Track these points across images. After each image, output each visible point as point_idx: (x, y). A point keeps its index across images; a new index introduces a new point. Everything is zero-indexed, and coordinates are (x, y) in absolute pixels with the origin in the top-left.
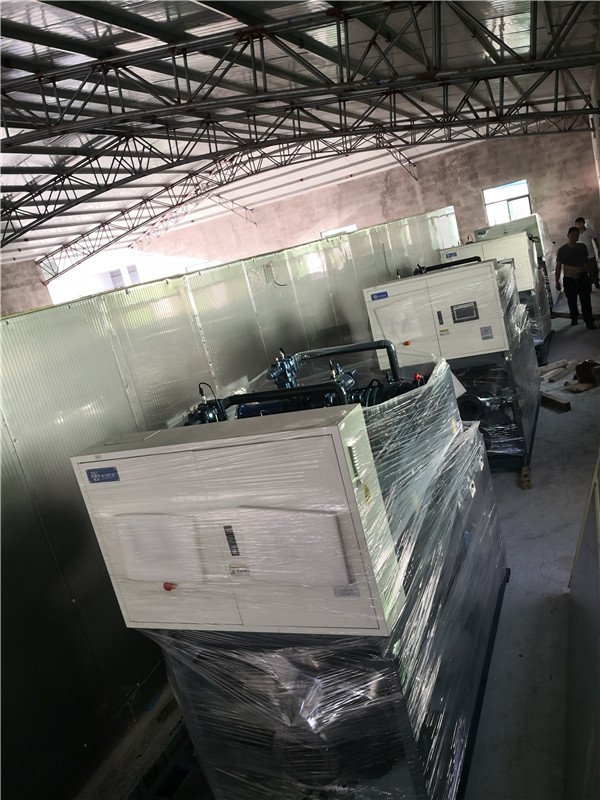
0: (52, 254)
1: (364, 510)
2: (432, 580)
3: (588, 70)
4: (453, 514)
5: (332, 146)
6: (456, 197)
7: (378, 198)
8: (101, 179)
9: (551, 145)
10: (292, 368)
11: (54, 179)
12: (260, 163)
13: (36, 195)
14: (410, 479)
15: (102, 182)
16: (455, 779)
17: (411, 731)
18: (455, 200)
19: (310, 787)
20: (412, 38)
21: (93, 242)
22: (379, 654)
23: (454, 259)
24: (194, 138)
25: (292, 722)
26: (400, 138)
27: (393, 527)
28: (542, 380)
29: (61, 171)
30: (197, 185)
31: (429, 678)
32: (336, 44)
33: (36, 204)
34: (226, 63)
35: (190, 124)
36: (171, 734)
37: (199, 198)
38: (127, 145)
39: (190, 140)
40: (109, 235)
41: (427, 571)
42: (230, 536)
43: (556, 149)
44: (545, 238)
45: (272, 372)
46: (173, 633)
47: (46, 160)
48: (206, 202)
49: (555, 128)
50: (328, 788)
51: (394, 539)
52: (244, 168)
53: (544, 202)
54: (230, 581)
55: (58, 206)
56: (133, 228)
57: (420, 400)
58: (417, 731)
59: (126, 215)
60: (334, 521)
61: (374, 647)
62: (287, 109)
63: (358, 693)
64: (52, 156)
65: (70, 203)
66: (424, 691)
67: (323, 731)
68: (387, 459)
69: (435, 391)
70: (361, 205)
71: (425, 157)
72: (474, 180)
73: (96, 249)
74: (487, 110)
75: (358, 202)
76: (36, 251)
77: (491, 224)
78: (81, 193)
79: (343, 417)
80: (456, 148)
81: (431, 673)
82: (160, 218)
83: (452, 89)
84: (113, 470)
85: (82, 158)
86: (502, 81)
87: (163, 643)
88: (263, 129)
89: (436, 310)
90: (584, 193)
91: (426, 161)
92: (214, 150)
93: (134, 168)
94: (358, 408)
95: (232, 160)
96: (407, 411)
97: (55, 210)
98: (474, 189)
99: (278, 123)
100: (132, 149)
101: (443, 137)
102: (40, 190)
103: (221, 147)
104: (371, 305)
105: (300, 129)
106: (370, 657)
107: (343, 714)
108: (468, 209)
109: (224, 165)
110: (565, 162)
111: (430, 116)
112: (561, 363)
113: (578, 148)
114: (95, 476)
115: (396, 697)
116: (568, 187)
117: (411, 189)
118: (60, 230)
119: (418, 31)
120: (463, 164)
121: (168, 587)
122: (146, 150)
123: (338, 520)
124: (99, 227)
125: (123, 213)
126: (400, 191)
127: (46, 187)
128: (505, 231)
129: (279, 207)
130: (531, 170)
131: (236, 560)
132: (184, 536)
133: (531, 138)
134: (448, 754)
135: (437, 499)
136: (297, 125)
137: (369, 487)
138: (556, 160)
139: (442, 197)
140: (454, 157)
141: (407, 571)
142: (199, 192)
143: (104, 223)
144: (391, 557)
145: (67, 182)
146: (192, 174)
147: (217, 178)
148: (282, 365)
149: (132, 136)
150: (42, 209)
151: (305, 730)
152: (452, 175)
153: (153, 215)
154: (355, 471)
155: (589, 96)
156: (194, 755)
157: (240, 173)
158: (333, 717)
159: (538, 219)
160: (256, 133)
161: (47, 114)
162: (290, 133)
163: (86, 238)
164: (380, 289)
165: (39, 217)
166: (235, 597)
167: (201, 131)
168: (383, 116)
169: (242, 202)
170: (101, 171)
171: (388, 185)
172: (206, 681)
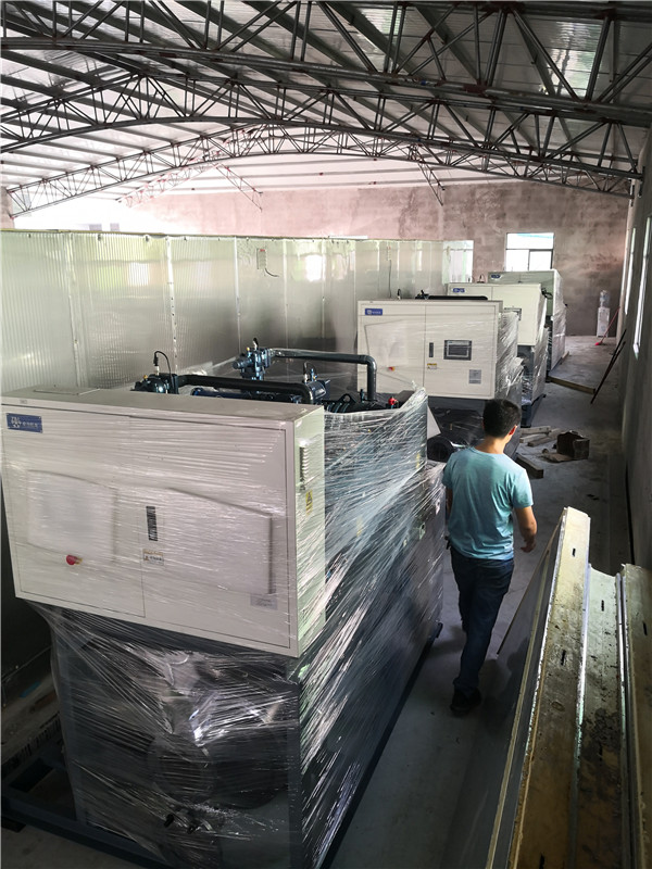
0: (28, 185)
1: (301, 517)
2: (358, 611)
3: (641, 132)
4: (396, 551)
5: (362, 145)
6: (478, 233)
7: (398, 215)
8: (100, 115)
9: (586, 204)
10: (263, 363)
11: (48, 101)
12: (280, 144)
13: (24, 114)
14: (359, 501)
15: (101, 119)
16: (335, 823)
17: (299, 761)
18: (476, 236)
19: (180, 803)
20: (470, 47)
21: (77, 184)
22: (284, 675)
23: (460, 294)
24: (213, 96)
25: (173, 730)
26: (435, 156)
27: (328, 547)
28: (521, 441)
29: (57, 94)
30: (207, 150)
31: (331, 712)
32: (388, 31)
33: (22, 124)
34: (265, 19)
35: (213, 80)
36: (41, 727)
37: (205, 165)
38: (138, 84)
39: (209, 98)
40: (97, 181)
41: (355, 602)
42: (151, 517)
43: (591, 208)
44: (559, 298)
45: (239, 361)
46: (67, 613)
47: (43, 78)
48: (212, 171)
49: (595, 186)
50: (198, 807)
51: (327, 557)
52: (262, 144)
53: (566, 261)
54: (141, 567)
55: (45, 133)
56: (126, 179)
57: (388, 422)
58: (306, 764)
59: (121, 164)
60: (268, 524)
61: (280, 667)
62: (322, 91)
63: (252, 712)
64: (52, 75)
65: (59, 133)
66: (322, 725)
67: (206, 746)
68: (339, 473)
69: (406, 419)
70: (378, 217)
71: (457, 183)
72: (501, 221)
73: (79, 192)
74: (531, 148)
75: (376, 212)
76: (10, 178)
77: (508, 270)
78: (74, 125)
79: (302, 415)
80: (490, 181)
81: (334, 708)
82: (157, 177)
83: (500, 116)
84: (37, 420)
85: (85, 85)
86: (553, 120)
87: (53, 622)
88: (290, 106)
89: (429, 341)
90: (608, 261)
91: (456, 187)
92: (233, 115)
93: (140, 112)
94: (320, 410)
95: (251, 132)
96: (372, 429)
97: (41, 136)
98: (499, 230)
99: (308, 104)
100: (143, 91)
101: (479, 166)
102: (30, 109)
103: (241, 114)
104: (363, 319)
105: (331, 118)
106: (274, 677)
107: (231, 732)
108: (489, 249)
109: (241, 135)
110: (596, 225)
111: (471, 139)
112: (544, 428)
113: (613, 214)
114: (16, 422)
115: (291, 724)
116: (594, 252)
117: (434, 213)
118: (42, 161)
119: (478, 41)
120: (494, 201)
121: (72, 560)
122: (159, 96)
123: (271, 523)
124: (88, 169)
125: (118, 160)
126: (422, 212)
127: (36, 108)
128: (519, 279)
129: (290, 196)
130: (560, 225)
131: (153, 546)
132: (101, 508)
133: (569, 190)
134: (333, 796)
135: (382, 530)
136: (328, 112)
137: (313, 495)
138: (588, 220)
139: (464, 230)
140: (486, 190)
141: (334, 595)
142: (207, 159)
143: (94, 166)
144: (319, 577)
145: (61, 108)
146: (204, 136)
147: (231, 148)
148: (253, 356)
149: (147, 76)
150: (27, 131)
151: (187, 741)
152: (480, 209)
153: (150, 171)
154: (302, 475)
155: (636, 162)
156: (63, 751)
157: (257, 148)
158: (221, 733)
159: (556, 275)
160: (283, 109)
161: (55, 25)
162: (320, 119)
163: (70, 177)
164: (376, 305)
165: (21, 139)
166: (142, 585)
167: (223, 90)
168: (423, 127)
169: (252, 182)
170: (103, 106)
171: (411, 202)
172: (92, 672)
